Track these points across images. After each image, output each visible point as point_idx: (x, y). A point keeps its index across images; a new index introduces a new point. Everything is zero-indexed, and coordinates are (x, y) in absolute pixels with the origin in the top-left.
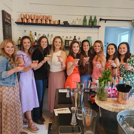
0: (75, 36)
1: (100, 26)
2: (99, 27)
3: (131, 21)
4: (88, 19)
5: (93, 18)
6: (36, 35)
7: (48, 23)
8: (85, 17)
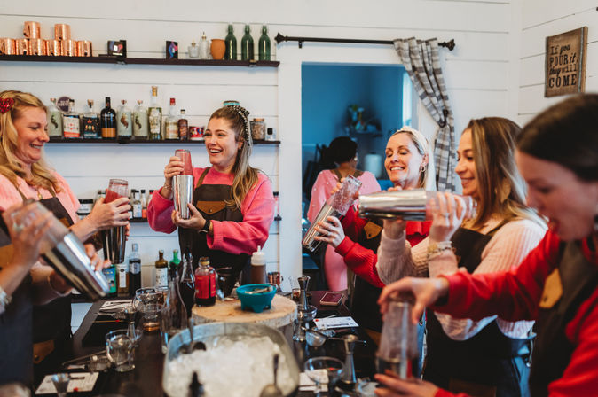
2: (274, 66)
4: (239, 35)
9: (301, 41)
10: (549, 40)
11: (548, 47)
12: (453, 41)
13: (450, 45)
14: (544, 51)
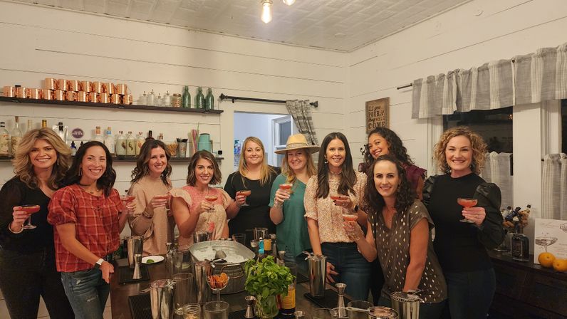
0: (150, 132)
1: (223, 111)
2: (219, 112)
3: (285, 102)
4: (193, 93)
5: (205, 94)
6: (61, 129)
7: (117, 102)
8: (186, 90)
9: (234, 99)
10: (367, 103)
11: (367, 107)
12: (317, 102)
13: (315, 105)
14: (365, 108)
